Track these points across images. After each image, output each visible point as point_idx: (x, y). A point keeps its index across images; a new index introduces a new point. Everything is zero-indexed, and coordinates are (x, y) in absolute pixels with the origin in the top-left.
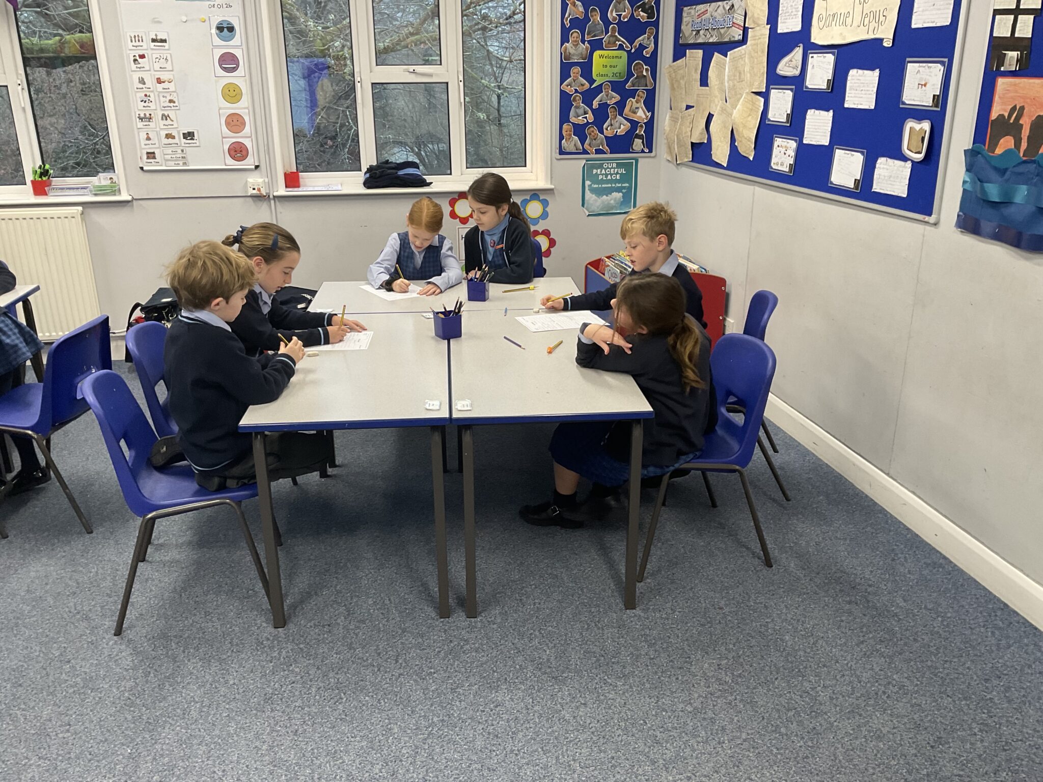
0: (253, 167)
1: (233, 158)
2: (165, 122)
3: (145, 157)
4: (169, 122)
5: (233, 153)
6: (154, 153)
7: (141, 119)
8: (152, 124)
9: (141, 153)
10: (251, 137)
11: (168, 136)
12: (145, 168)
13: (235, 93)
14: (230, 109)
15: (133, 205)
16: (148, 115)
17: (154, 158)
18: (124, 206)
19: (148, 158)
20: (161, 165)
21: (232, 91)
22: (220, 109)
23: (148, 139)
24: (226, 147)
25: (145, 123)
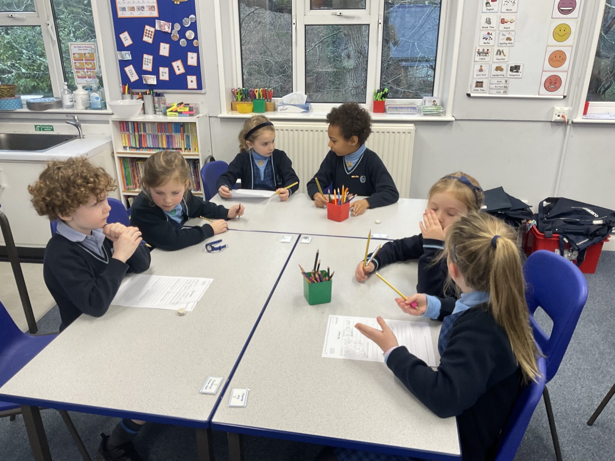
0: (562, 97)
1: (547, 88)
2: (499, 57)
3: (474, 85)
4: (502, 56)
5: (547, 84)
6: (482, 82)
7: (479, 53)
8: (487, 58)
9: (472, 82)
10: (567, 71)
11: (499, 69)
12: (472, 95)
13: (565, 32)
14: (555, 46)
15: (452, 125)
16: (486, 50)
17: (482, 86)
18: (446, 125)
19: (477, 86)
20: (485, 93)
21: (562, 30)
22: (548, 46)
23: (481, 70)
24: (544, 80)
25: (481, 57)
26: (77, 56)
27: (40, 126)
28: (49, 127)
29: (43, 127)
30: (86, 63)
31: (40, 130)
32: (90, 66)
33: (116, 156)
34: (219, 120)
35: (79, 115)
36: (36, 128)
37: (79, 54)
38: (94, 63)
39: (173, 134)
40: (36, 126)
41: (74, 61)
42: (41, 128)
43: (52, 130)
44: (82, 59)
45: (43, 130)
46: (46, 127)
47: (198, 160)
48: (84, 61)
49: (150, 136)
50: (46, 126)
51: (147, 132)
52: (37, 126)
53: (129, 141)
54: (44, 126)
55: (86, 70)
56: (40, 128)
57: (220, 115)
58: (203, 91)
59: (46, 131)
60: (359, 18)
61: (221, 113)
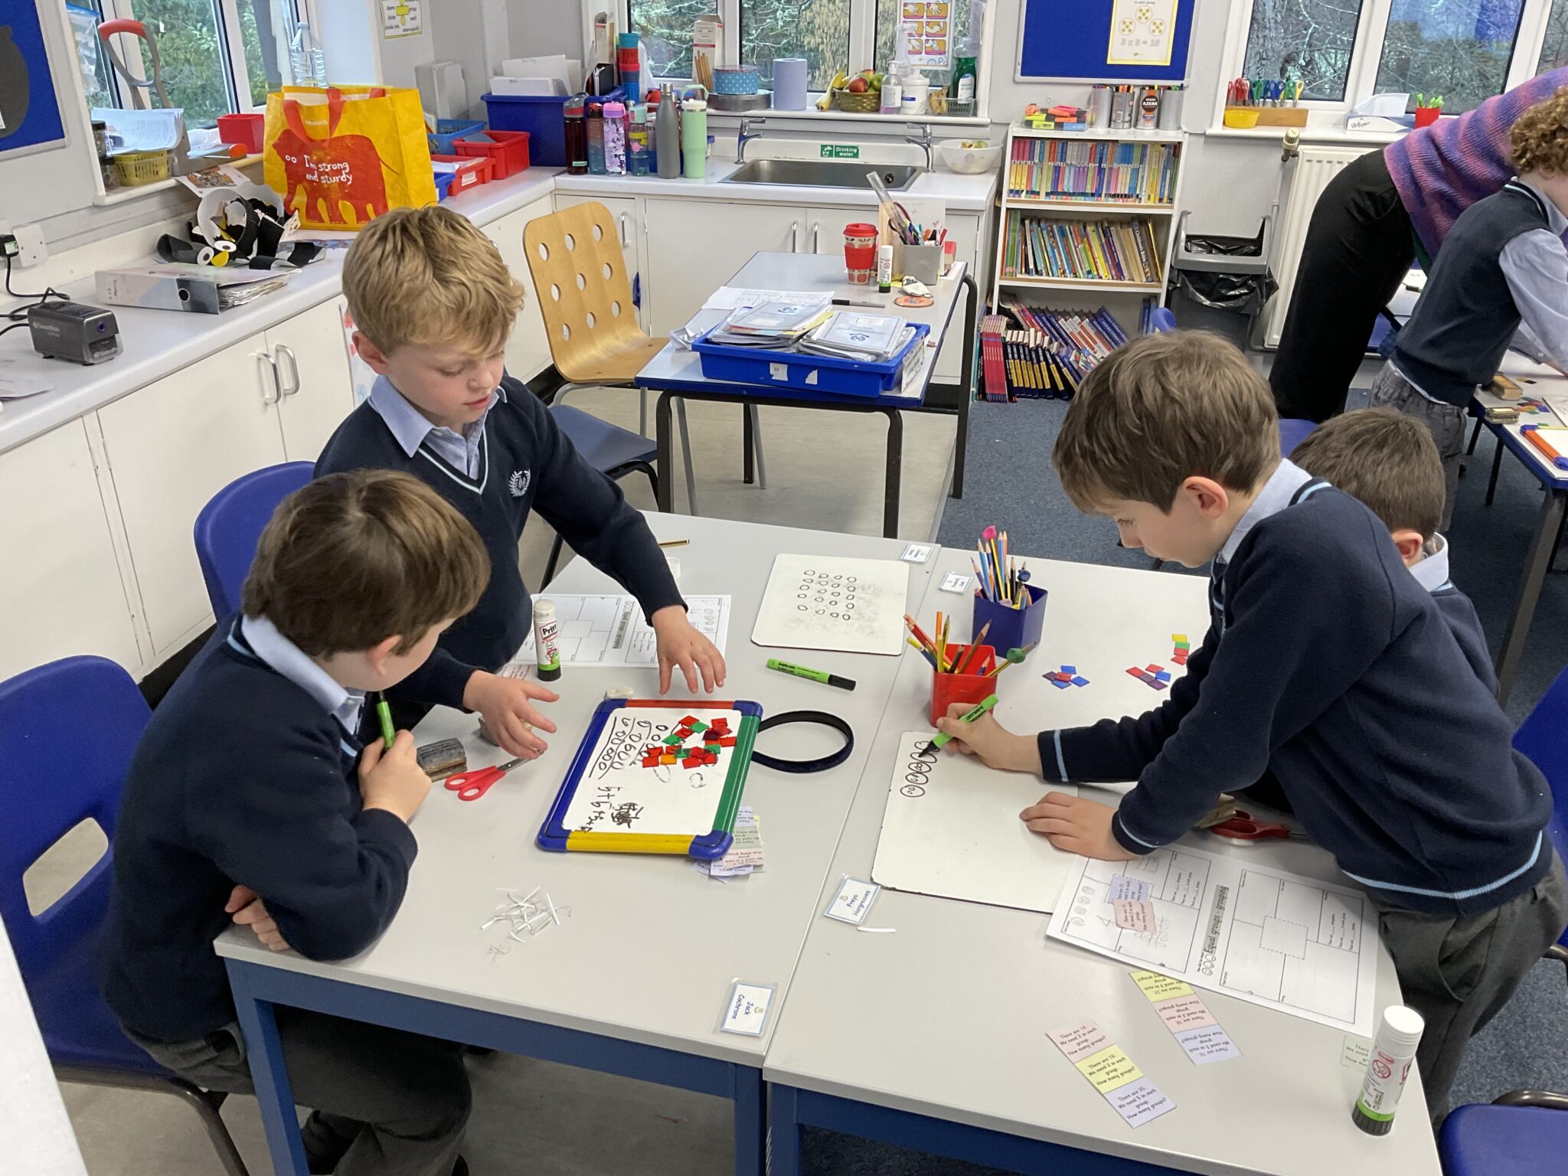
26: (911, 9)
27: (832, 146)
28: (851, 150)
29: (838, 149)
30: (928, 23)
31: (831, 155)
32: (936, 29)
33: (1004, 206)
34: (1202, 140)
36: (822, 150)
37: (916, 5)
38: (945, 23)
40: (823, 147)
41: (903, 19)
42: (834, 152)
43: (856, 155)
44: (920, 14)
45: (837, 155)
46: (844, 150)
48: (925, 20)
49: (1073, 170)
50: (845, 147)
51: (1068, 162)
52: (826, 146)
53: (1029, 180)
54: (841, 147)
55: (924, 38)
56: (831, 151)
58: (1184, 82)
59: (843, 156)
61: (1211, 126)
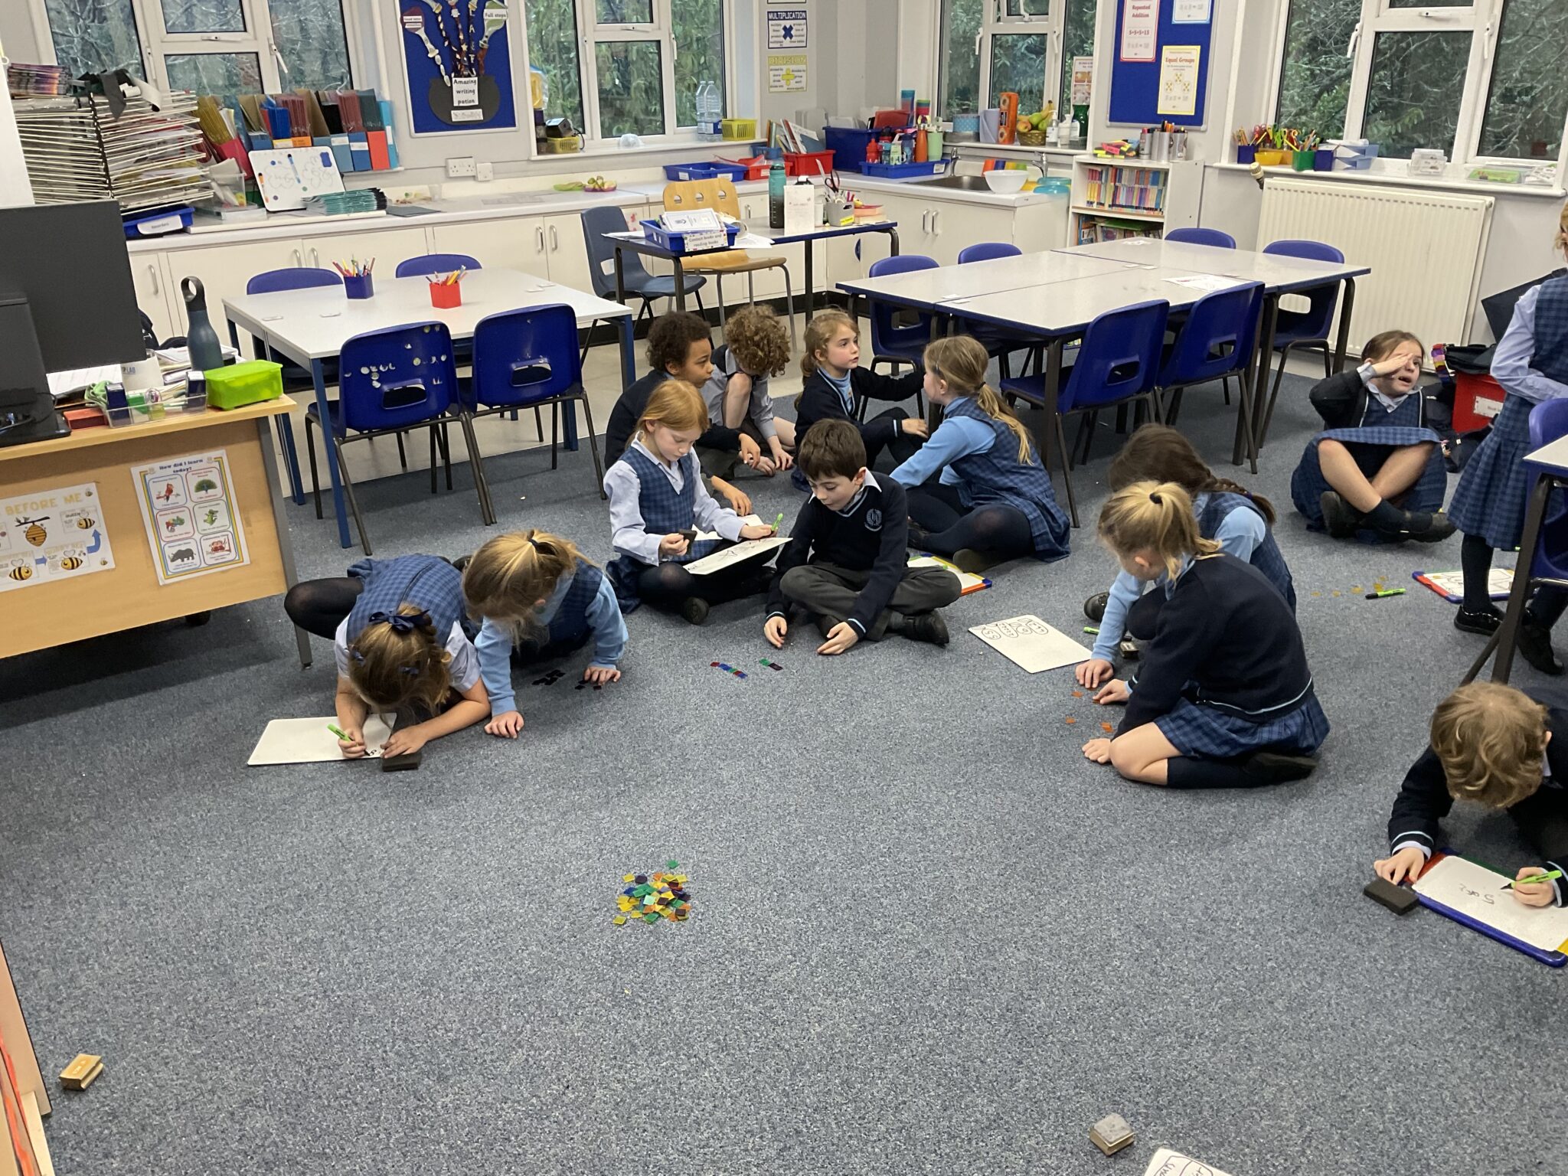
26: (1079, 75)
33: (1071, 210)
34: (1217, 171)
35: (1050, 156)
37: (1083, 73)
39: (1149, 187)
41: (1074, 83)
47: (1162, 224)
49: (1125, 189)
51: (1123, 182)
53: (1099, 195)
57: (1217, 164)
58: (1203, 128)
60: (1457, 21)
61: (1220, 160)
